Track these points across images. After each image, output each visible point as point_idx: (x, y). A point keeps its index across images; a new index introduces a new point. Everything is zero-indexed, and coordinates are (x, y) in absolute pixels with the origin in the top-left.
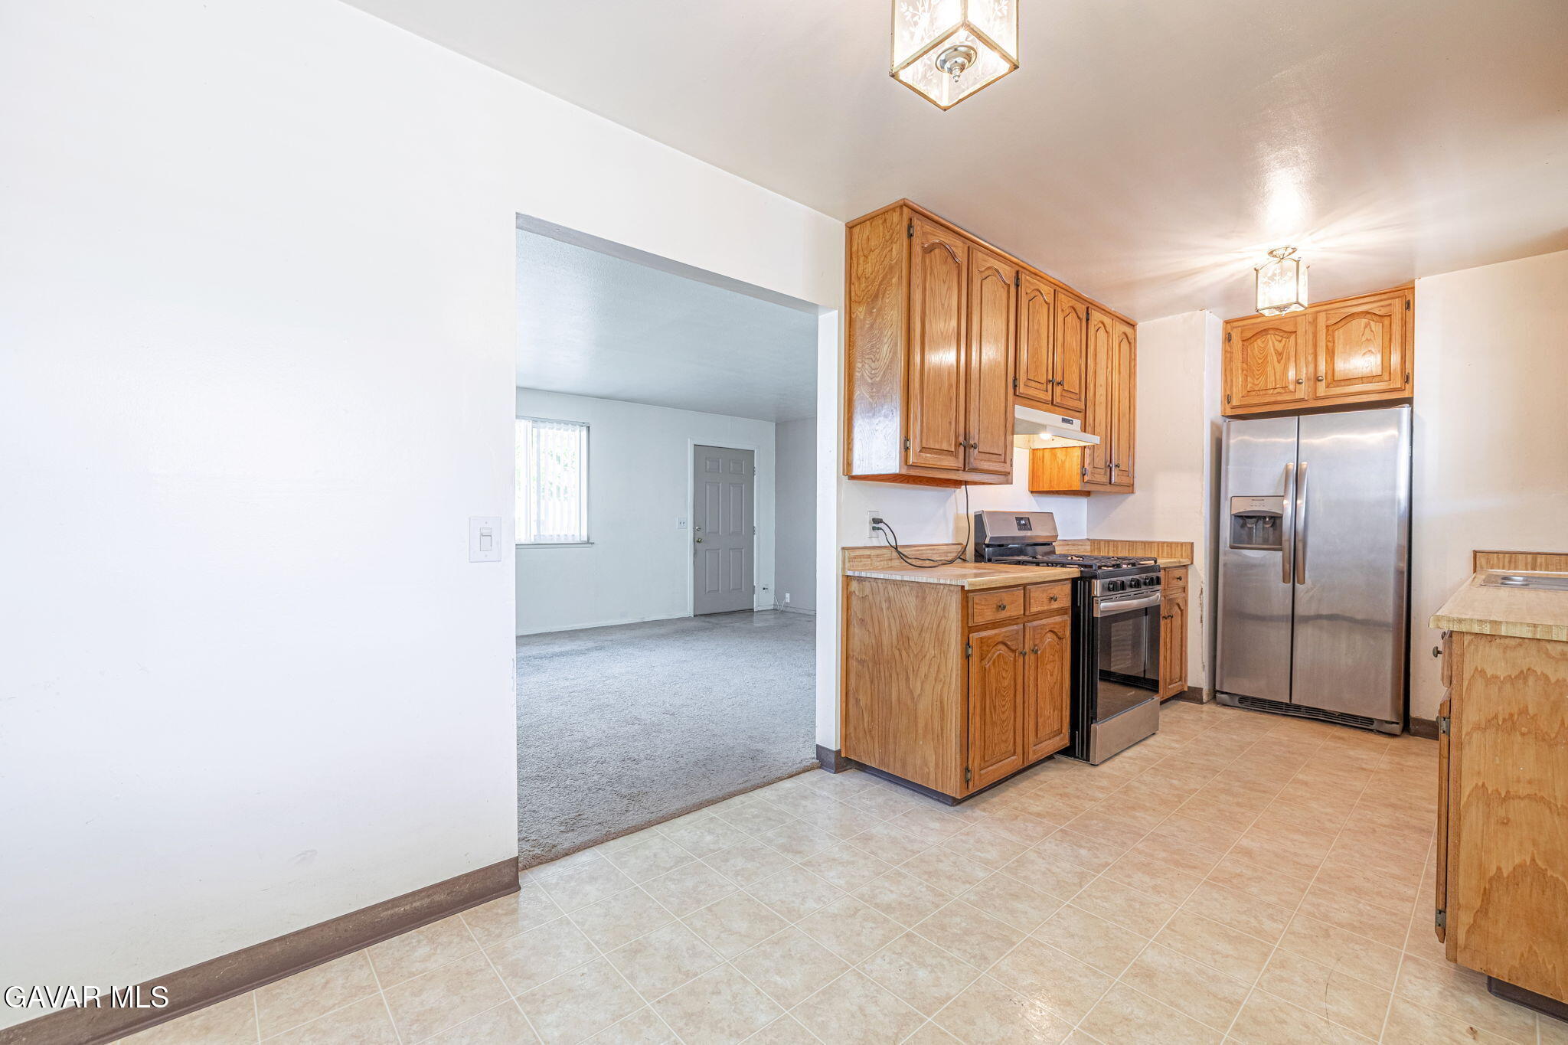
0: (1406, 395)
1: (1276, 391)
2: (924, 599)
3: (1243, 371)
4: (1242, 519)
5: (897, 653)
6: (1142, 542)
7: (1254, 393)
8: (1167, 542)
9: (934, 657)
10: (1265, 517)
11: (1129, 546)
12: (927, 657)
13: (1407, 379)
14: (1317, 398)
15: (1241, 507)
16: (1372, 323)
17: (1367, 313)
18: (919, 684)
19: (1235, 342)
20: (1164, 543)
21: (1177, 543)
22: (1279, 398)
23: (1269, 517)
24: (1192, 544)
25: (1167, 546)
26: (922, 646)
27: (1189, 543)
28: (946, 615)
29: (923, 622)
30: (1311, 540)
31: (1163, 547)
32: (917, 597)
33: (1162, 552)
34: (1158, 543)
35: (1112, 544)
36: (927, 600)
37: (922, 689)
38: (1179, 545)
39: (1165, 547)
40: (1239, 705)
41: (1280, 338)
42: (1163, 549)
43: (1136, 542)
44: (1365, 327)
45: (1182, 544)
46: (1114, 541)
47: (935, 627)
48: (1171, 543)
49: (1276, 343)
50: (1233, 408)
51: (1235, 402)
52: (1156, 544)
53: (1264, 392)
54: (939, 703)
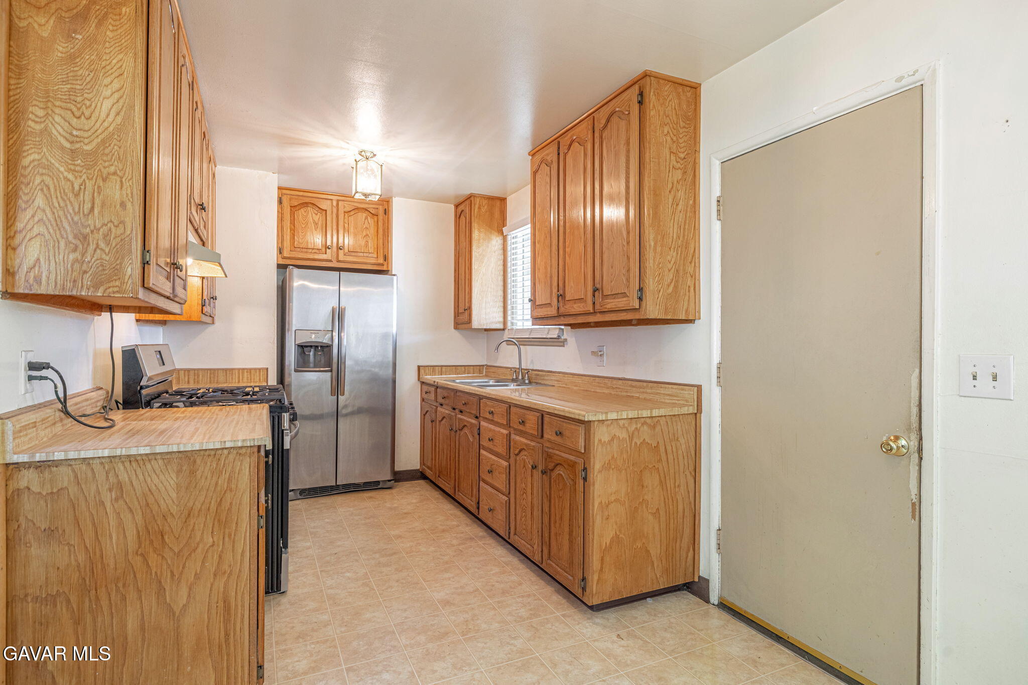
0: (385, 268)
1: (314, 251)
2: (192, 472)
3: (291, 230)
4: (302, 348)
5: (137, 561)
6: (223, 369)
7: (299, 249)
8: (246, 369)
9: (213, 545)
10: (317, 347)
11: (210, 374)
12: (199, 550)
13: (386, 258)
14: (339, 261)
15: (303, 339)
16: (369, 217)
17: (366, 210)
18: (184, 592)
19: (285, 206)
20: (243, 369)
21: (255, 369)
22: (316, 257)
23: (321, 346)
24: (267, 369)
25: (247, 372)
26: (190, 537)
27: (263, 369)
28: (233, 486)
29: (190, 504)
30: (349, 363)
31: (243, 373)
32: (179, 472)
33: (243, 378)
34: (239, 369)
35: (192, 373)
36: (199, 473)
37: (189, 596)
38: (258, 371)
39: (246, 374)
40: (300, 497)
41: (316, 212)
42: (243, 376)
43: (218, 370)
44: (365, 219)
45: (260, 369)
46: (194, 370)
47: (213, 506)
48: (250, 369)
49: (314, 215)
50: (284, 258)
51: (286, 254)
52: (237, 371)
53: (306, 250)
54: (221, 604)
